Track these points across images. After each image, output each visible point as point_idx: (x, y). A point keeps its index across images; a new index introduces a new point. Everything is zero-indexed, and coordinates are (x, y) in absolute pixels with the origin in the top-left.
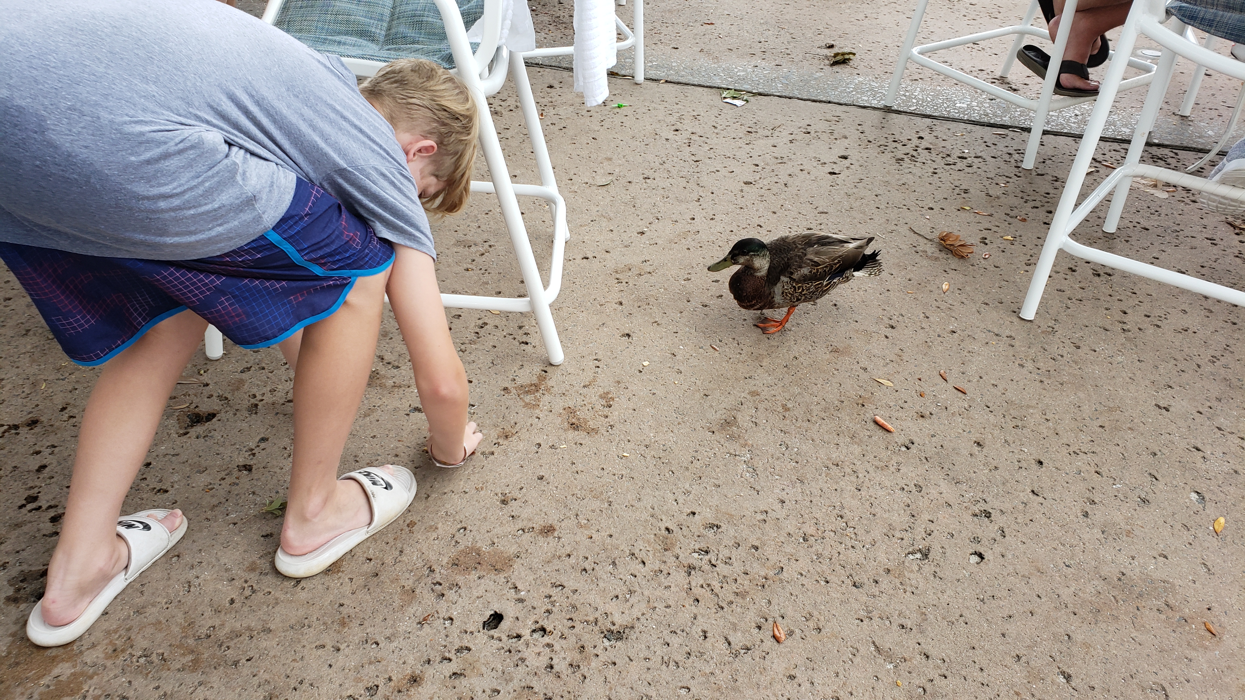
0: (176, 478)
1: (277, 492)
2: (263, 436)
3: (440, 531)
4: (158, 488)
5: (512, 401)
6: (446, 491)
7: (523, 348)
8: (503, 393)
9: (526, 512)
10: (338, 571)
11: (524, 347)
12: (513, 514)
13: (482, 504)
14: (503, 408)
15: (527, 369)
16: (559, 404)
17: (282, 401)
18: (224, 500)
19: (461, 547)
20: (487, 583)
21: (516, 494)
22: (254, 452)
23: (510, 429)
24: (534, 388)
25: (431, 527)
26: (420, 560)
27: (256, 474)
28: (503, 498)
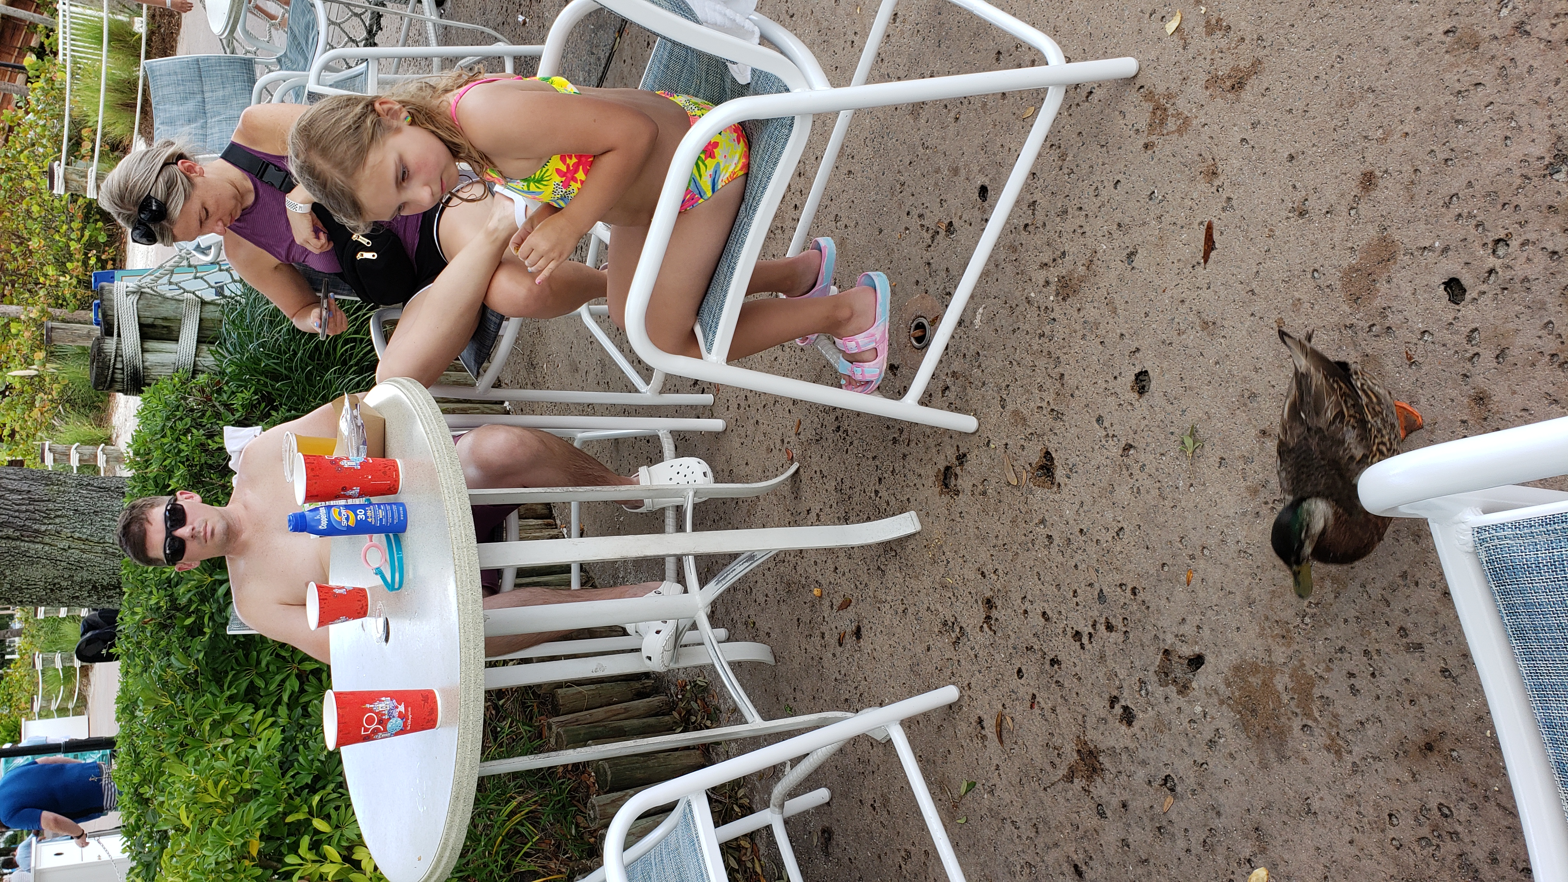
0: (1109, 515)
1: (1172, 433)
2: (1094, 419)
3: (1305, 298)
4: (1115, 534)
5: (1167, 146)
6: (1255, 270)
7: (1096, 101)
8: (1150, 152)
9: (1330, 195)
11: (1095, 98)
12: (1324, 211)
13: (1292, 238)
14: (1172, 160)
15: (1129, 109)
16: (1196, 90)
17: (1058, 385)
18: (1158, 484)
19: (1338, 285)
20: (1401, 277)
21: (1299, 196)
22: (1110, 435)
23: (1206, 164)
24: (1159, 112)
25: (1294, 305)
26: (1331, 333)
27: (1141, 445)
28: (1297, 213)
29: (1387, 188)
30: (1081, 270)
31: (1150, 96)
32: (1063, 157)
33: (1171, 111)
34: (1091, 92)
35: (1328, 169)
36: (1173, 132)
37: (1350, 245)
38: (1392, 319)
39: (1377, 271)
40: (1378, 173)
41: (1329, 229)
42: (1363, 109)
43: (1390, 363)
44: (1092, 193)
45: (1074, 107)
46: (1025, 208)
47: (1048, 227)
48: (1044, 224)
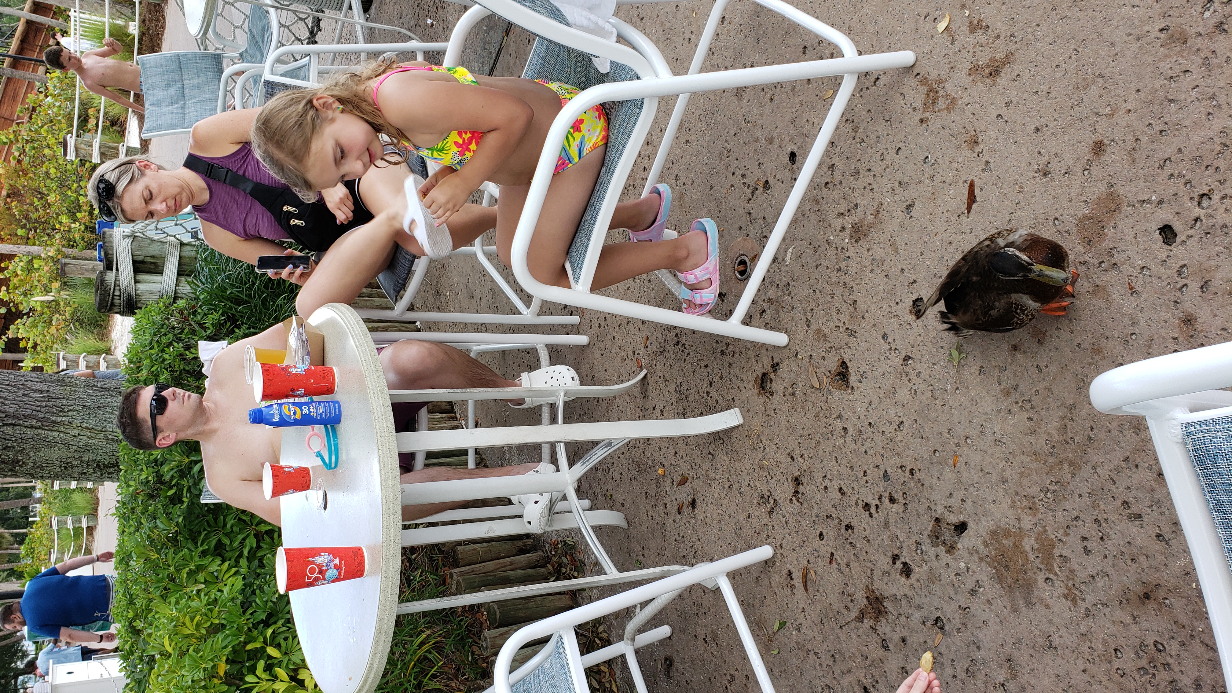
0: (892, 412)
1: (942, 347)
2: (880, 336)
5: (938, 121)
7: (882, 86)
8: (924, 125)
9: (1068, 159)
11: (881, 83)
12: (1063, 172)
13: (1038, 193)
14: (942, 132)
15: (908, 91)
16: (962, 77)
17: (852, 309)
18: (931, 388)
19: (1074, 230)
20: (1125, 224)
21: (1043, 160)
22: (893, 349)
23: (969, 135)
24: (932, 94)
27: (916, 355)
28: (1041, 173)
29: (1113, 153)
30: (870, 218)
31: (924, 81)
32: (856, 129)
33: (941, 93)
34: (878, 79)
35: (1066, 139)
36: (943, 110)
37: (1084, 198)
38: (1118, 257)
39: (1106, 219)
40: (1107, 142)
41: (1067, 186)
42: (1094, 90)
43: (1115, 292)
44: (879, 158)
45: (864, 90)
46: (826, 170)
47: (844, 185)
48: (841, 182)
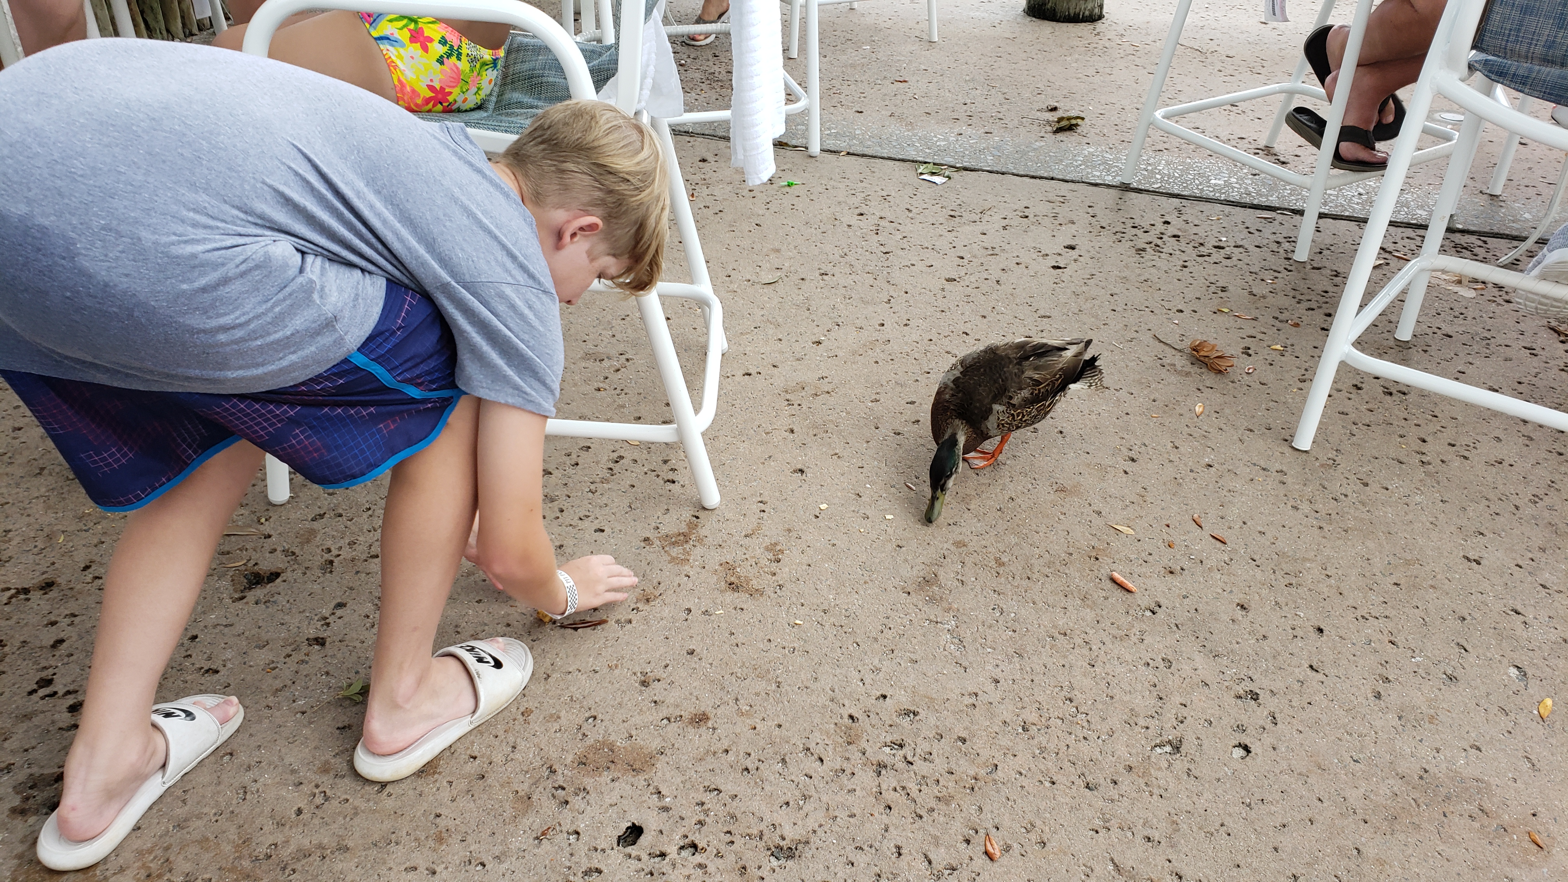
0: (229, 654)
1: (357, 673)
2: (339, 600)
3: (563, 721)
4: (206, 668)
5: (655, 555)
6: (570, 670)
7: (668, 488)
8: (643, 544)
9: (673, 696)
10: (434, 773)
11: (670, 486)
12: (655, 698)
13: (618, 686)
14: (644, 563)
15: (674, 515)
16: (714, 558)
17: (364, 557)
18: (290, 682)
19: (590, 741)
20: (623, 787)
21: (660, 673)
22: (327, 621)
23: (653, 590)
24: (682, 538)
25: (551, 716)
26: (538, 758)
28: (643, 678)
29: (700, 736)
31: (692, 526)
32: (604, 481)
33: (687, 546)
34: (674, 482)
35: (695, 684)
36: (669, 555)
37: (634, 733)
38: (577, 801)
39: (619, 766)
40: (710, 724)
41: (641, 710)
42: (761, 686)
43: (531, 820)
44: (581, 515)
